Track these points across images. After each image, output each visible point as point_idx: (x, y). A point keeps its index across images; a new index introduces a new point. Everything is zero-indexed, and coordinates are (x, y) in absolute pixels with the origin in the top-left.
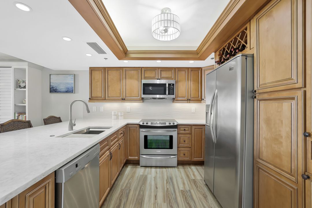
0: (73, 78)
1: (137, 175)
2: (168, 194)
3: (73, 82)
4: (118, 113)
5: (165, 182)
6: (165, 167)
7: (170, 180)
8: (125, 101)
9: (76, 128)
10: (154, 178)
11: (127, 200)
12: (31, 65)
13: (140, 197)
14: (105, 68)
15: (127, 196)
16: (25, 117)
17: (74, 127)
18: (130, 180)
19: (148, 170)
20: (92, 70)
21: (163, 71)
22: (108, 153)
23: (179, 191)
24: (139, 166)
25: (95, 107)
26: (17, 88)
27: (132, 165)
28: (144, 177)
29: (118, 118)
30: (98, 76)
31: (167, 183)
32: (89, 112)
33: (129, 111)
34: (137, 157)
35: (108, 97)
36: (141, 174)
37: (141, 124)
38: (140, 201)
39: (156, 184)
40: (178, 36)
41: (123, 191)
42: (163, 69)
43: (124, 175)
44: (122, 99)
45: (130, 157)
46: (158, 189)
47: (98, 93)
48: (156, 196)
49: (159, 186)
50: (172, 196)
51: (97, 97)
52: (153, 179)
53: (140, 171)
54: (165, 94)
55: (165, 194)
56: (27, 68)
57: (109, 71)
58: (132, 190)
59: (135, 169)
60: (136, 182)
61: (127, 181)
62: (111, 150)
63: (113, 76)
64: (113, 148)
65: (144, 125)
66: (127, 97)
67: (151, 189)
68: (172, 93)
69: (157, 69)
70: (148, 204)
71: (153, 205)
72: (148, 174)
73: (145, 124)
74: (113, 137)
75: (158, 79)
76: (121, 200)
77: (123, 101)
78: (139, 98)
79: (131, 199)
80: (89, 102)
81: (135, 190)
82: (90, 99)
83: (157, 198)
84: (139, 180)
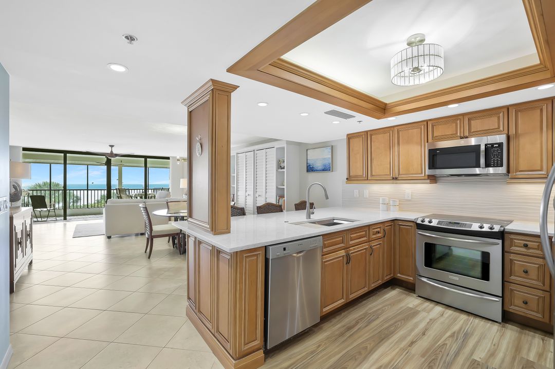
0: (330, 151)
1: (402, 304)
2: (439, 350)
3: (330, 156)
4: (389, 201)
5: (448, 334)
6: (468, 314)
7: (461, 335)
8: (397, 181)
9: (314, 217)
10: (431, 320)
11: (366, 326)
12: (289, 143)
13: (386, 332)
14: (367, 132)
15: (369, 323)
16: (284, 200)
17: (311, 215)
18: (386, 307)
19: (428, 306)
20: (350, 137)
21: (476, 118)
22: (342, 253)
23: (467, 359)
24: (415, 295)
25: (357, 191)
26: (279, 169)
27: (404, 289)
28: (412, 311)
29: (390, 209)
30: (358, 144)
31: (452, 336)
32: (327, 198)
33: (410, 198)
34: (412, 279)
35: (372, 175)
36: (411, 306)
37: (419, 222)
38: (383, 336)
39: (426, 330)
40: (439, 75)
41: (368, 315)
42: (474, 115)
43: (380, 298)
44: (393, 178)
45: (399, 275)
46: (425, 337)
47: (358, 170)
48: (412, 343)
49: (431, 334)
50: (445, 357)
51: (356, 176)
52: (428, 321)
53: (412, 301)
54: (478, 166)
55: (434, 348)
56: (285, 145)
57: (373, 136)
58: (381, 319)
59: (404, 296)
60: (393, 312)
61: (380, 306)
62: (350, 250)
63: (379, 143)
64: (354, 249)
65: (424, 223)
66: (401, 175)
67: (412, 330)
68: (497, 164)
69: (461, 117)
70: (393, 344)
71: (400, 349)
72: (422, 311)
73: (426, 223)
74: (355, 235)
75: (462, 138)
76: (357, 323)
77: (395, 181)
78: (423, 175)
79: (373, 328)
80: (347, 183)
81: (386, 321)
82: (347, 179)
83: (413, 345)
84: (400, 312)
